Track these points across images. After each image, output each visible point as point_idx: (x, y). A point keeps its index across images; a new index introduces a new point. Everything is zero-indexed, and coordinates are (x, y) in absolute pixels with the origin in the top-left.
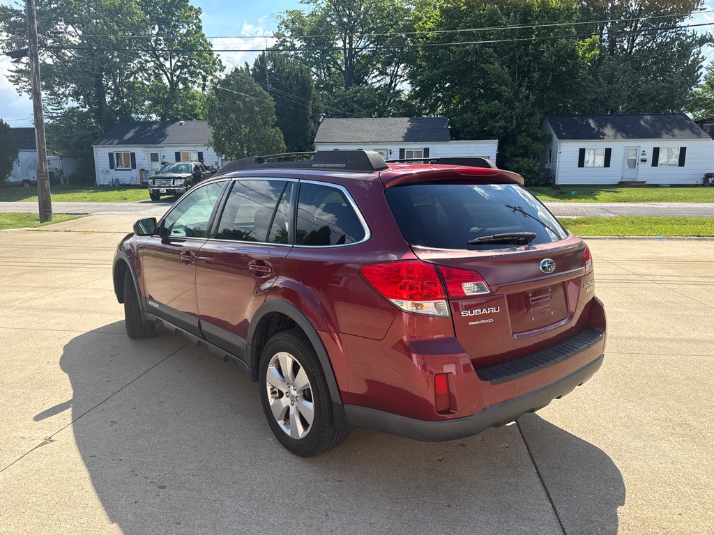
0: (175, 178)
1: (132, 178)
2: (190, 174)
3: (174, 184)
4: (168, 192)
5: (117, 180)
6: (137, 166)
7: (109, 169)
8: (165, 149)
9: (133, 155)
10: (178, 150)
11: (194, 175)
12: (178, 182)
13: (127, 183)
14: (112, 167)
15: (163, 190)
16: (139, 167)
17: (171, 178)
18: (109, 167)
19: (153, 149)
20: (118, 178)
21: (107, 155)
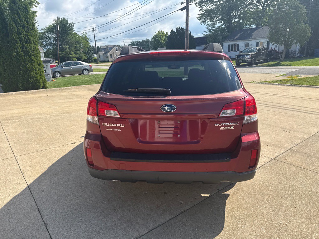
0: (247, 55)
2: (255, 53)
3: (246, 58)
4: (244, 62)
7: (228, 52)
8: (252, 41)
9: (238, 45)
10: (258, 41)
11: (257, 53)
12: (248, 57)
14: (229, 51)
16: (240, 50)
17: (245, 55)
18: (228, 51)
19: (247, 42)
20: (231, 55)
21: (228, 46)
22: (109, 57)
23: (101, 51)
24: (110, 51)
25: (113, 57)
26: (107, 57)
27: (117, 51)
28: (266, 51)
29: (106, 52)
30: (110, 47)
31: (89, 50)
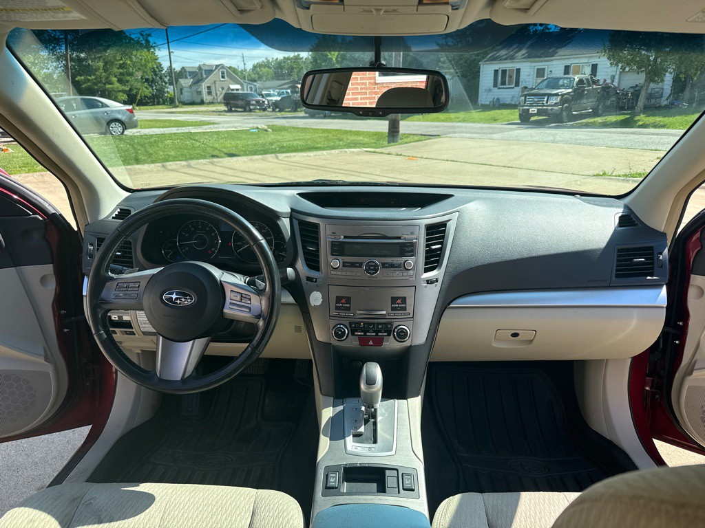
0: (550, 95)
1: (513, 97)
2: (570, 90)
3: (547, 102)
4: (540, 113)
5: (498, 99)
6: (520, 83)
7: (492, 88)
8: (554, 62)
9: (518, 70)
10: (568, 63)
11: (574, 91)
12: (553, 100)
13: (508, 103)
14: (495, 85)
15: (533, 110)
16: (522, 85)
17: (544, 95)
18: (492, 85)
19: (540, 65)
20: (500, 97)
21: (493, 72)
22: (205, 91)
23: (186, 78)
24: (207, 77)
25: (213, 93)
26: (200, 93)
27: (223, 77)
28: (595, 87)
29: (198, 81)
30: (207, 68)
31: (156, 75)
